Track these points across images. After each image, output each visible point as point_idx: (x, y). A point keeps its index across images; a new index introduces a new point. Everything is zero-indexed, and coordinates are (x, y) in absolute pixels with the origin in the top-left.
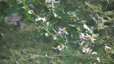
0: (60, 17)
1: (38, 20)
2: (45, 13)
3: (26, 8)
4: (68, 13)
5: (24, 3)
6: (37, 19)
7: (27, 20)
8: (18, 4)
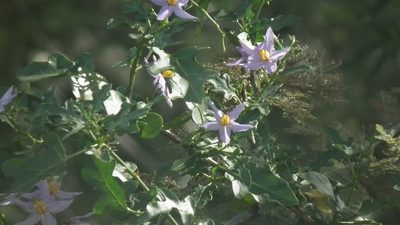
0: (256, 198)
1: (158, 211)
2: (189, 177)
3: (105, 155)
4: (295, 178)
5: (93, 129)
6: (155, 206)
7: (108, 208)
8: (67, 136)
